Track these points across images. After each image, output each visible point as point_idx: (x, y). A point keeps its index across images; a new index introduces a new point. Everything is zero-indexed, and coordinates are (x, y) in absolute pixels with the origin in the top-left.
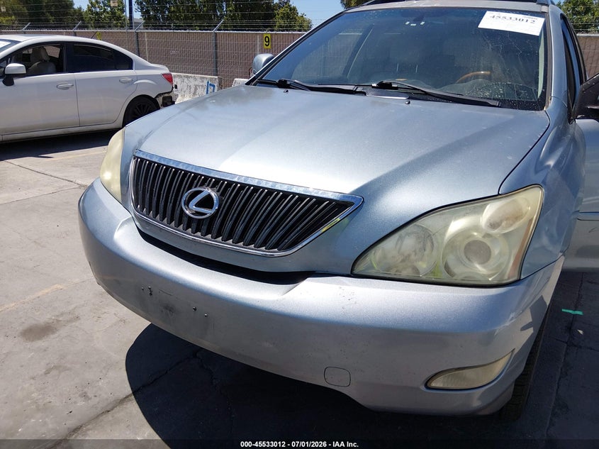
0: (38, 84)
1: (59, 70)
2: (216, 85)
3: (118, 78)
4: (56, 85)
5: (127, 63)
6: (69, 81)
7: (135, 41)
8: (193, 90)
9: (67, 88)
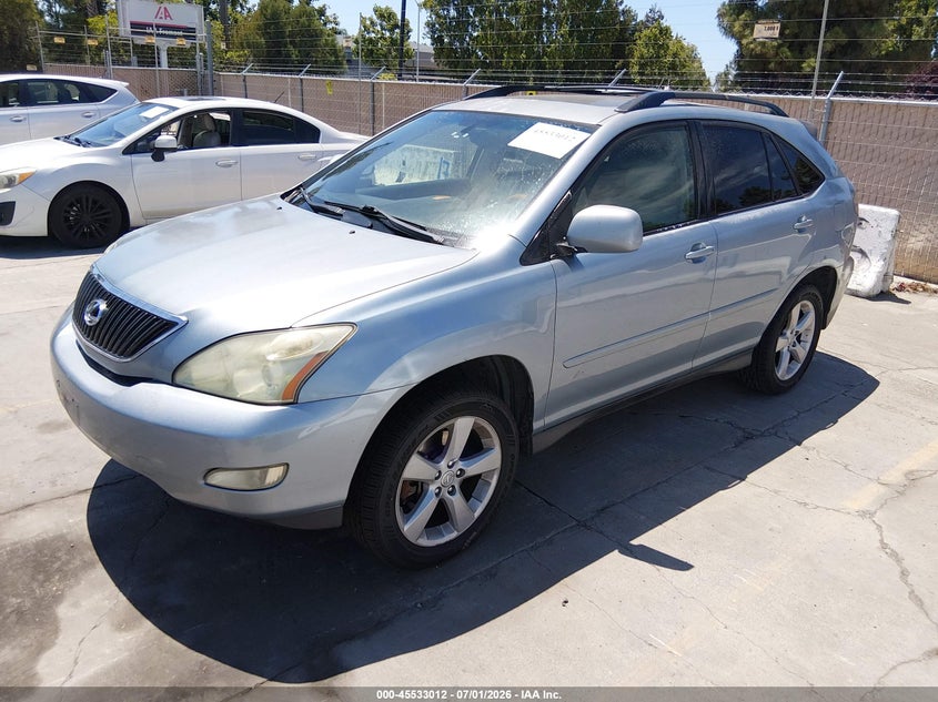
0: (193, 160)
1: (224, 142)
2: (451, 162)
3: (297, 155)
4: (216, 161)
5: (309, 134)
6: (231, 157)
7: (370, 96)
8: (423, 167)
9: (230, 166)
